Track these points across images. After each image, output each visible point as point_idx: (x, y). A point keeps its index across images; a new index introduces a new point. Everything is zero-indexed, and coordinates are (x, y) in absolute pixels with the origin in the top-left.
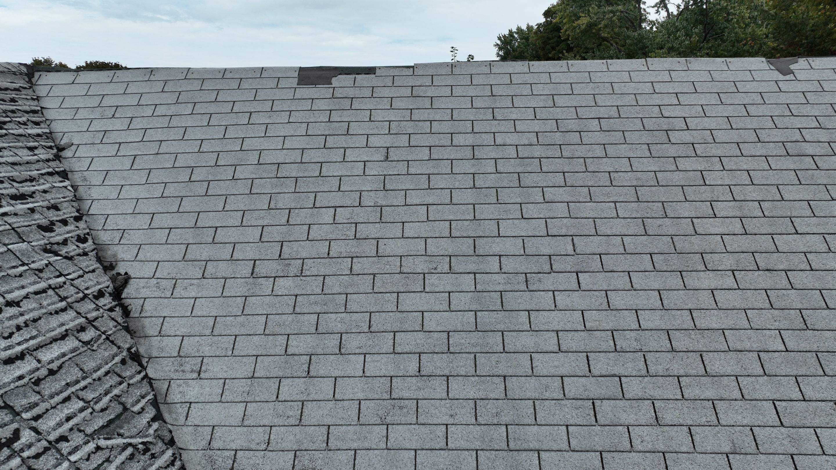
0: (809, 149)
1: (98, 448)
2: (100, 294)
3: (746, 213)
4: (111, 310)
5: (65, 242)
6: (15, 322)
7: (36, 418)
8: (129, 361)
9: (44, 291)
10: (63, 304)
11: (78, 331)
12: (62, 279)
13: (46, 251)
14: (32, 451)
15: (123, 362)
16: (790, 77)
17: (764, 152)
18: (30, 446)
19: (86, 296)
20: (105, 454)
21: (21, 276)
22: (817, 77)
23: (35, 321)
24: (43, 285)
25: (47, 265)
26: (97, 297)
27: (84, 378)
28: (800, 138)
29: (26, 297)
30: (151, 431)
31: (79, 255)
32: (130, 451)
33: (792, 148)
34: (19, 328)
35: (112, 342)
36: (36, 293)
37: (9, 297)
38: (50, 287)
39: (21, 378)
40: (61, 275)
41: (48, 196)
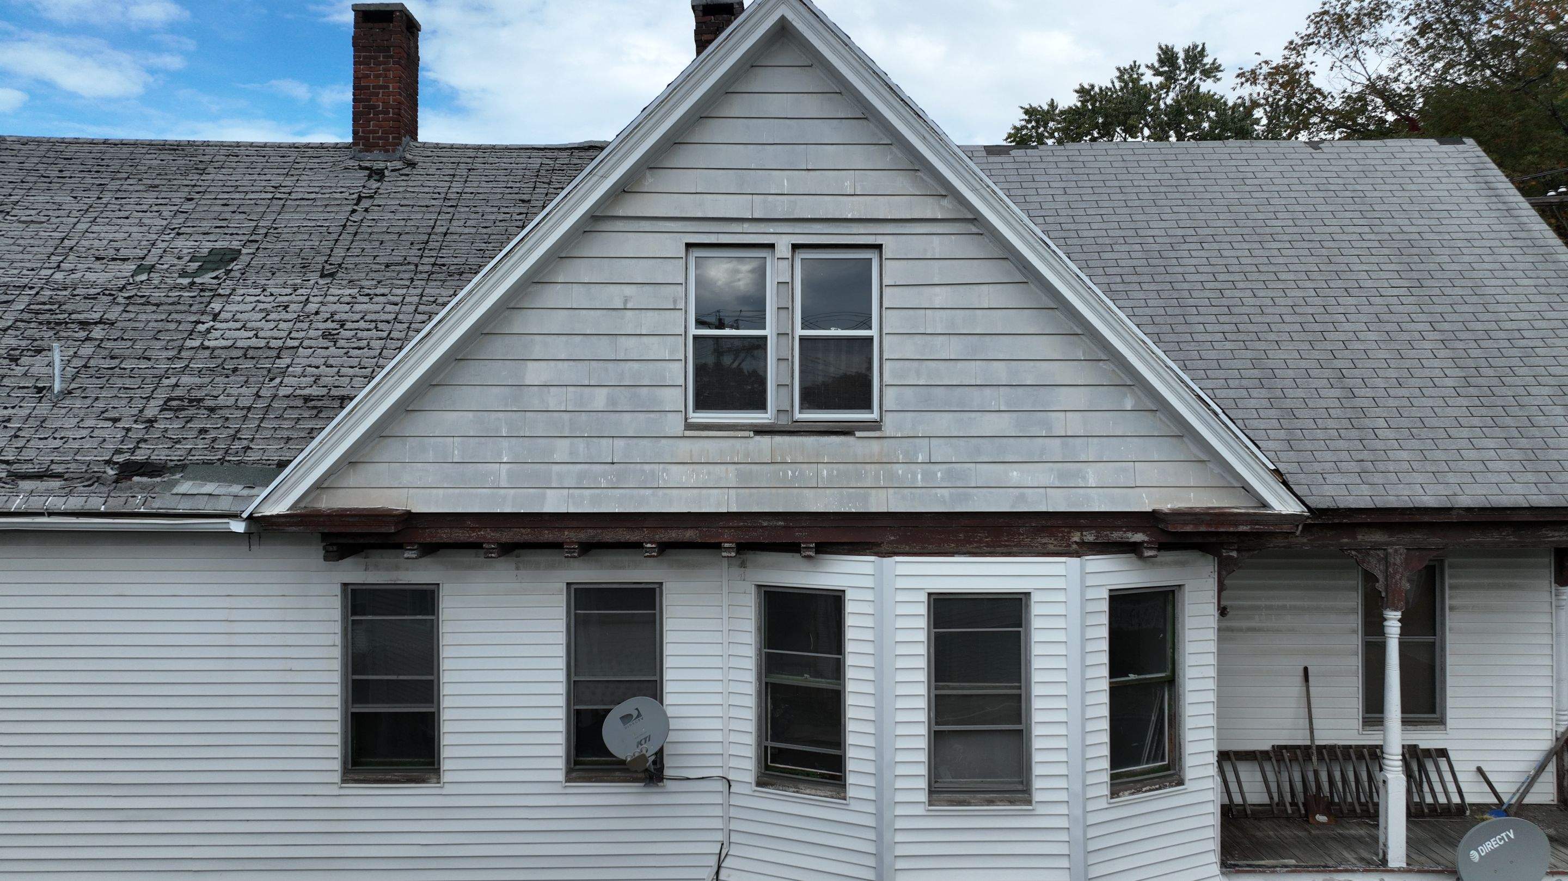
0: (1332, 188)
3: (1295, 217)
16: (1320, 151)
17: (1304, 189)
22: (1336, 150)
28: (1326, 182)
33: (1322, 187)
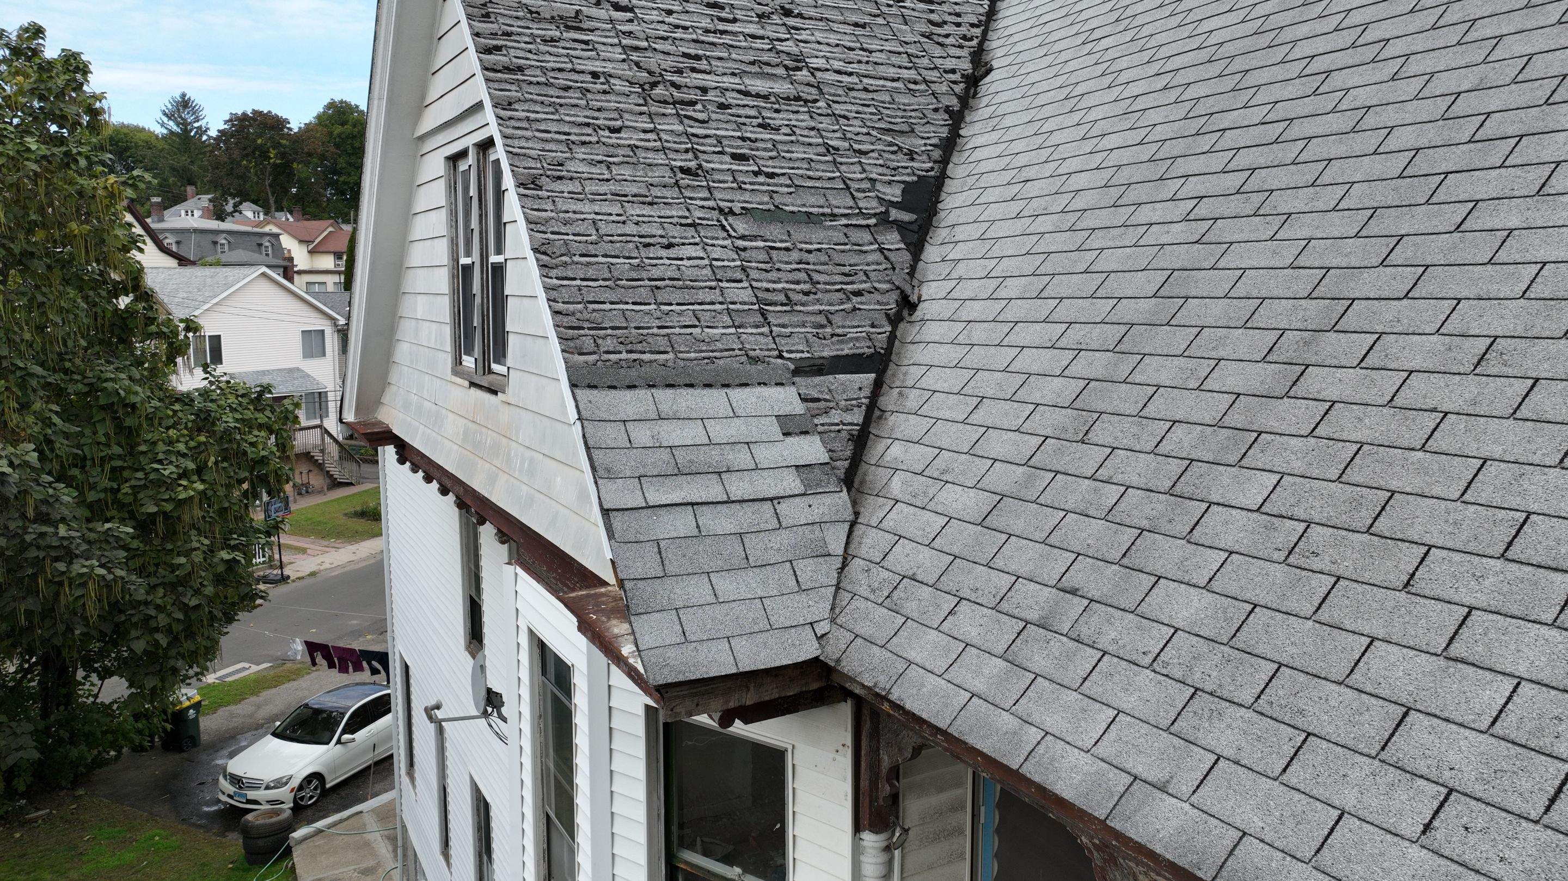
1: (868, 134)
2: (953, 71)
4: (955, 82)
5: (947, 36)
6: (860, 58)
7: (834, 102)
8: (941, 111)
9: (899, 53)
10: (911, 65)
11: (909, 82)
12: (924, 54)
13: (923, 35)
14: (819, 111)
15: (936, 110)
18: (819, 108)
19: (936, 68)
20: (874, 140)
21: (886, 40)
23: (876, 63)
24: (901, 49)
25: (915, 42)
26: (946, 72)
27: (890, 103)
29: (882, 51)
30: (923, 148)
31: (954, 46)
32: (895, 148)
34: (860, 62)
35: (936, 98)
36: (890, 52)
37: (865, 46)
38: (906, 53)
39: (839, 81)
40: (924, 51)
41: (956, 7)
